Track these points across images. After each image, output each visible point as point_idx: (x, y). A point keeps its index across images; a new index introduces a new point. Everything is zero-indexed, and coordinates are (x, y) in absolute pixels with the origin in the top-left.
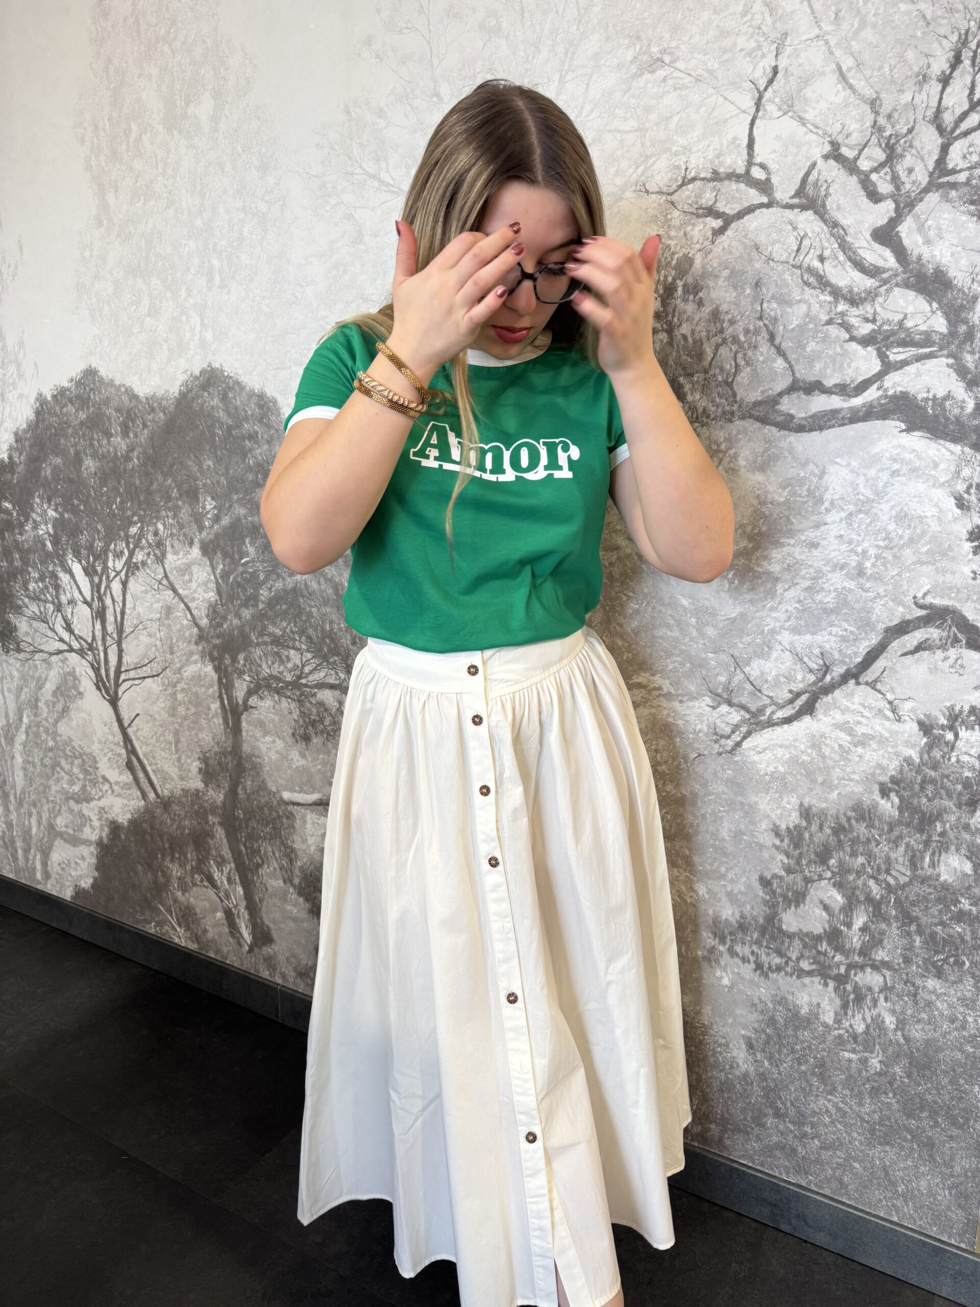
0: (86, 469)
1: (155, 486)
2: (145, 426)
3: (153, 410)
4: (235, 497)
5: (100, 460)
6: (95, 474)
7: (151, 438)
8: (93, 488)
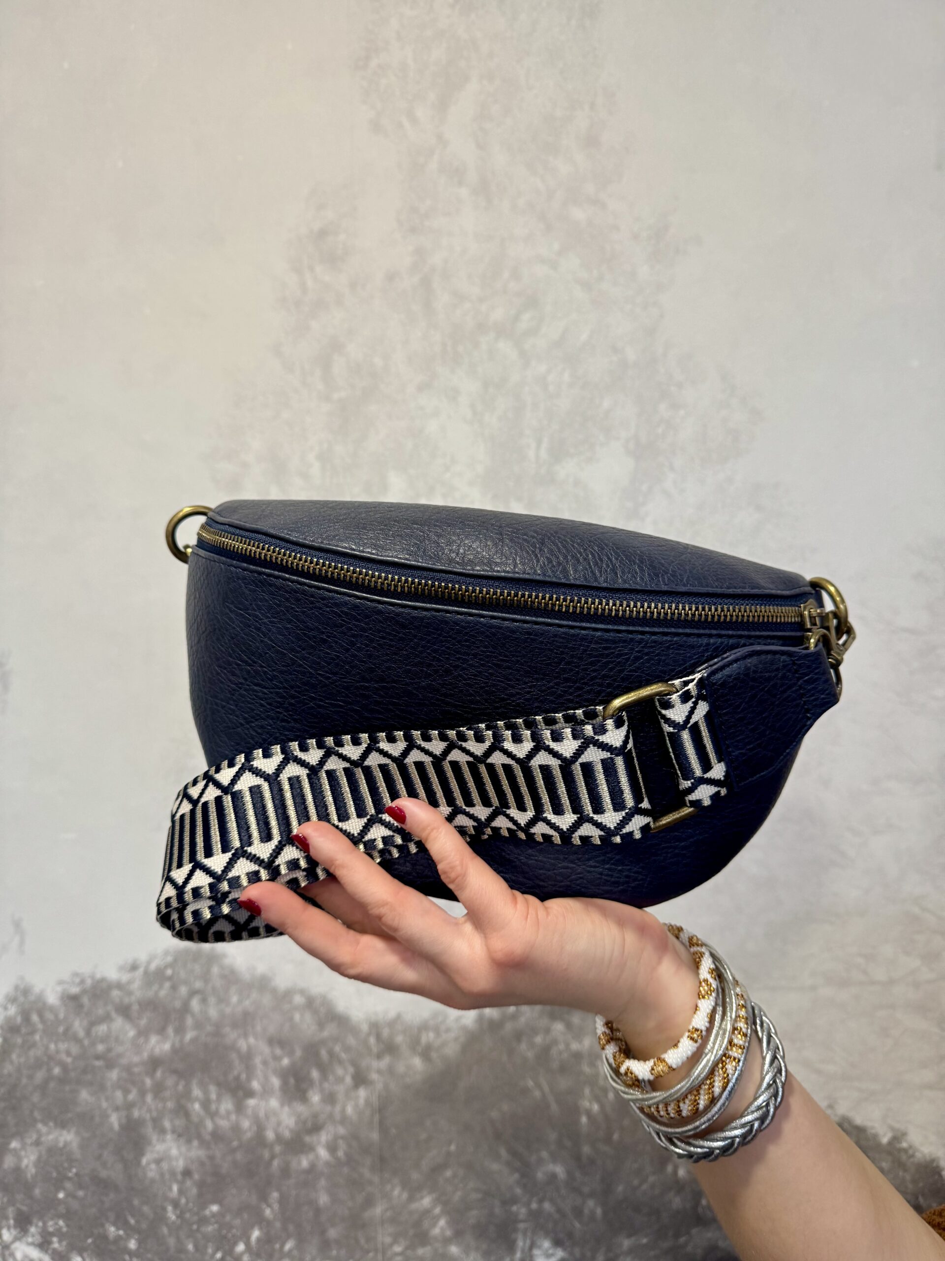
0: (158, 1162)
1: (378, 1210)
2: (360, 1079)
3: (390, 1048)
4: (626, 1243)
5: (203, 1143)
6: (187, 1173)
7: (382, 1108)
8: (176, 1204)
